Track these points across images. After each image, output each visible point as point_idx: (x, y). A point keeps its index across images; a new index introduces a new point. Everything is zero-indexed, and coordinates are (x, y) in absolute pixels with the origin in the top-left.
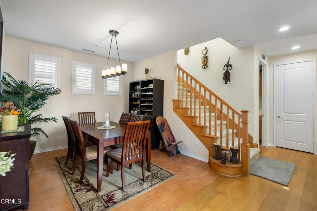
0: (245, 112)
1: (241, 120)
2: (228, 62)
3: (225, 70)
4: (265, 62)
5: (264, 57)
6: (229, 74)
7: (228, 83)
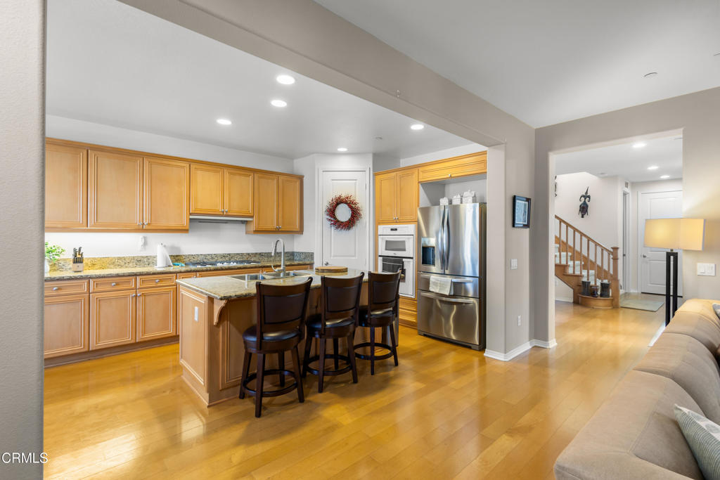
0: (616, 249)
1: (611, 256)
2: (587, 193)
3: (582, 202)
4: (627, 190)
5: (627, 185)
6: (587, 206)
7: (585, 216)
